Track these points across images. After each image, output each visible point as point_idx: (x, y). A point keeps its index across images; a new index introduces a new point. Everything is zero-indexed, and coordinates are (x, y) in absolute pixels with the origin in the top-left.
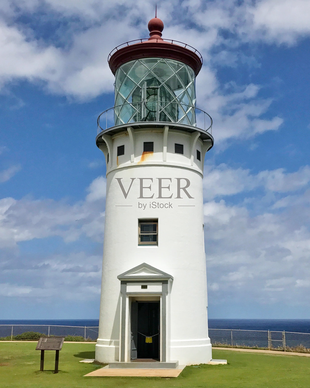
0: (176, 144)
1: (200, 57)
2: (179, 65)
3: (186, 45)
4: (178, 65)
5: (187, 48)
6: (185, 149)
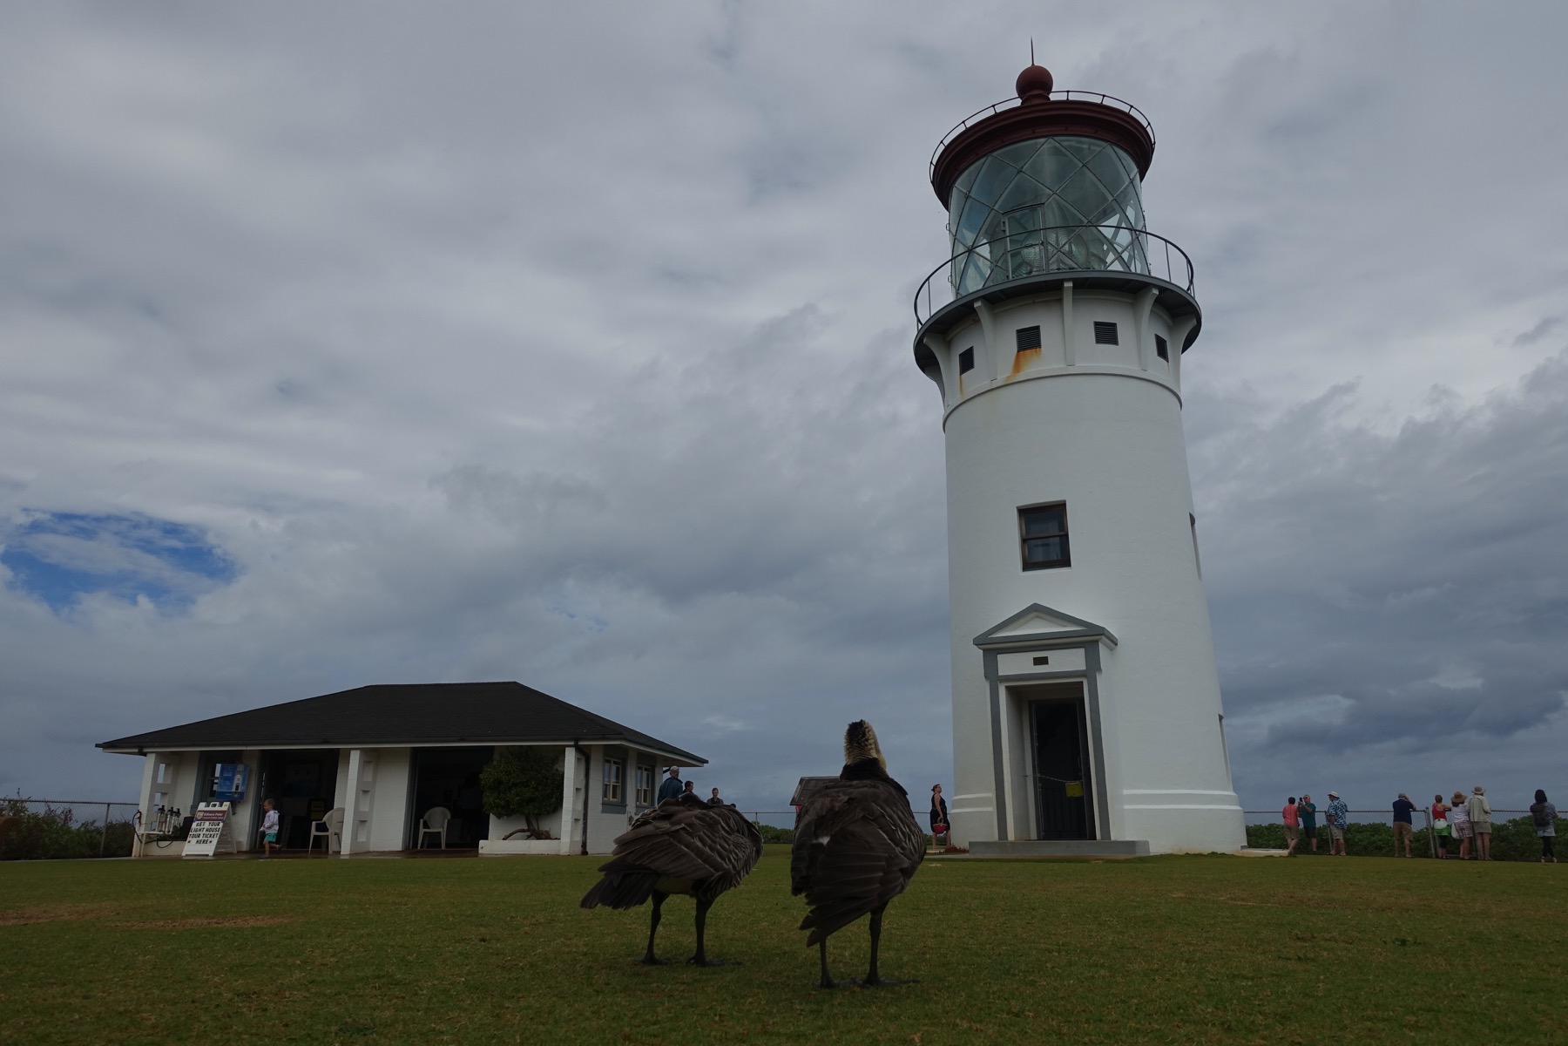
0: (1096, 324)
1: (1145, 124)
2: (1092, 147)
3: (1104, 96)
4: (1089, 148)
5: (1107, 102)
6: (1123, 333)
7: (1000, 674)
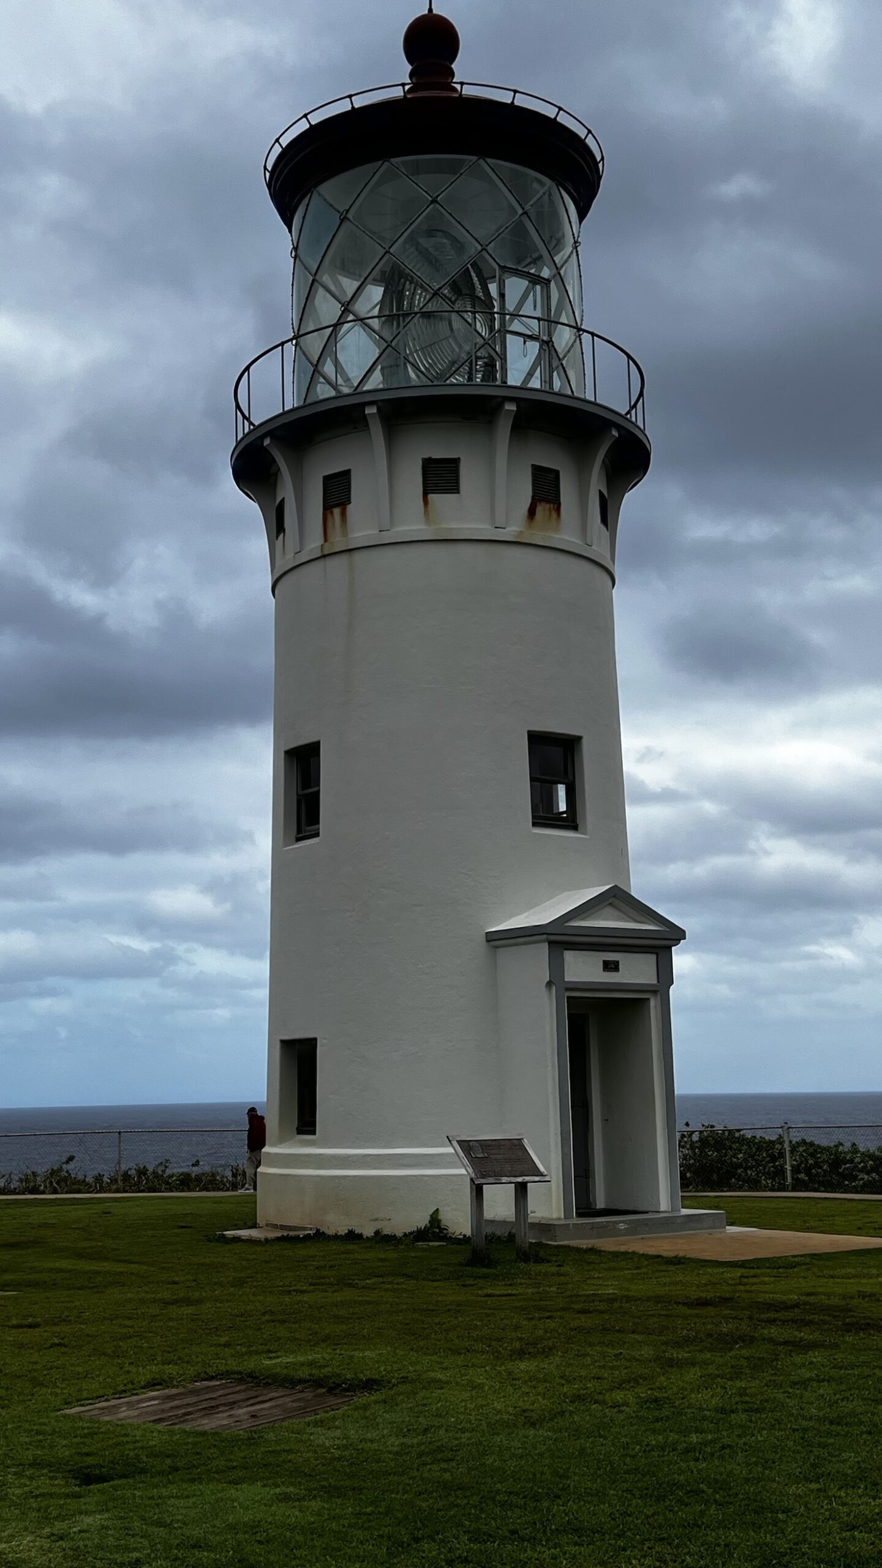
7: (566, 980)
